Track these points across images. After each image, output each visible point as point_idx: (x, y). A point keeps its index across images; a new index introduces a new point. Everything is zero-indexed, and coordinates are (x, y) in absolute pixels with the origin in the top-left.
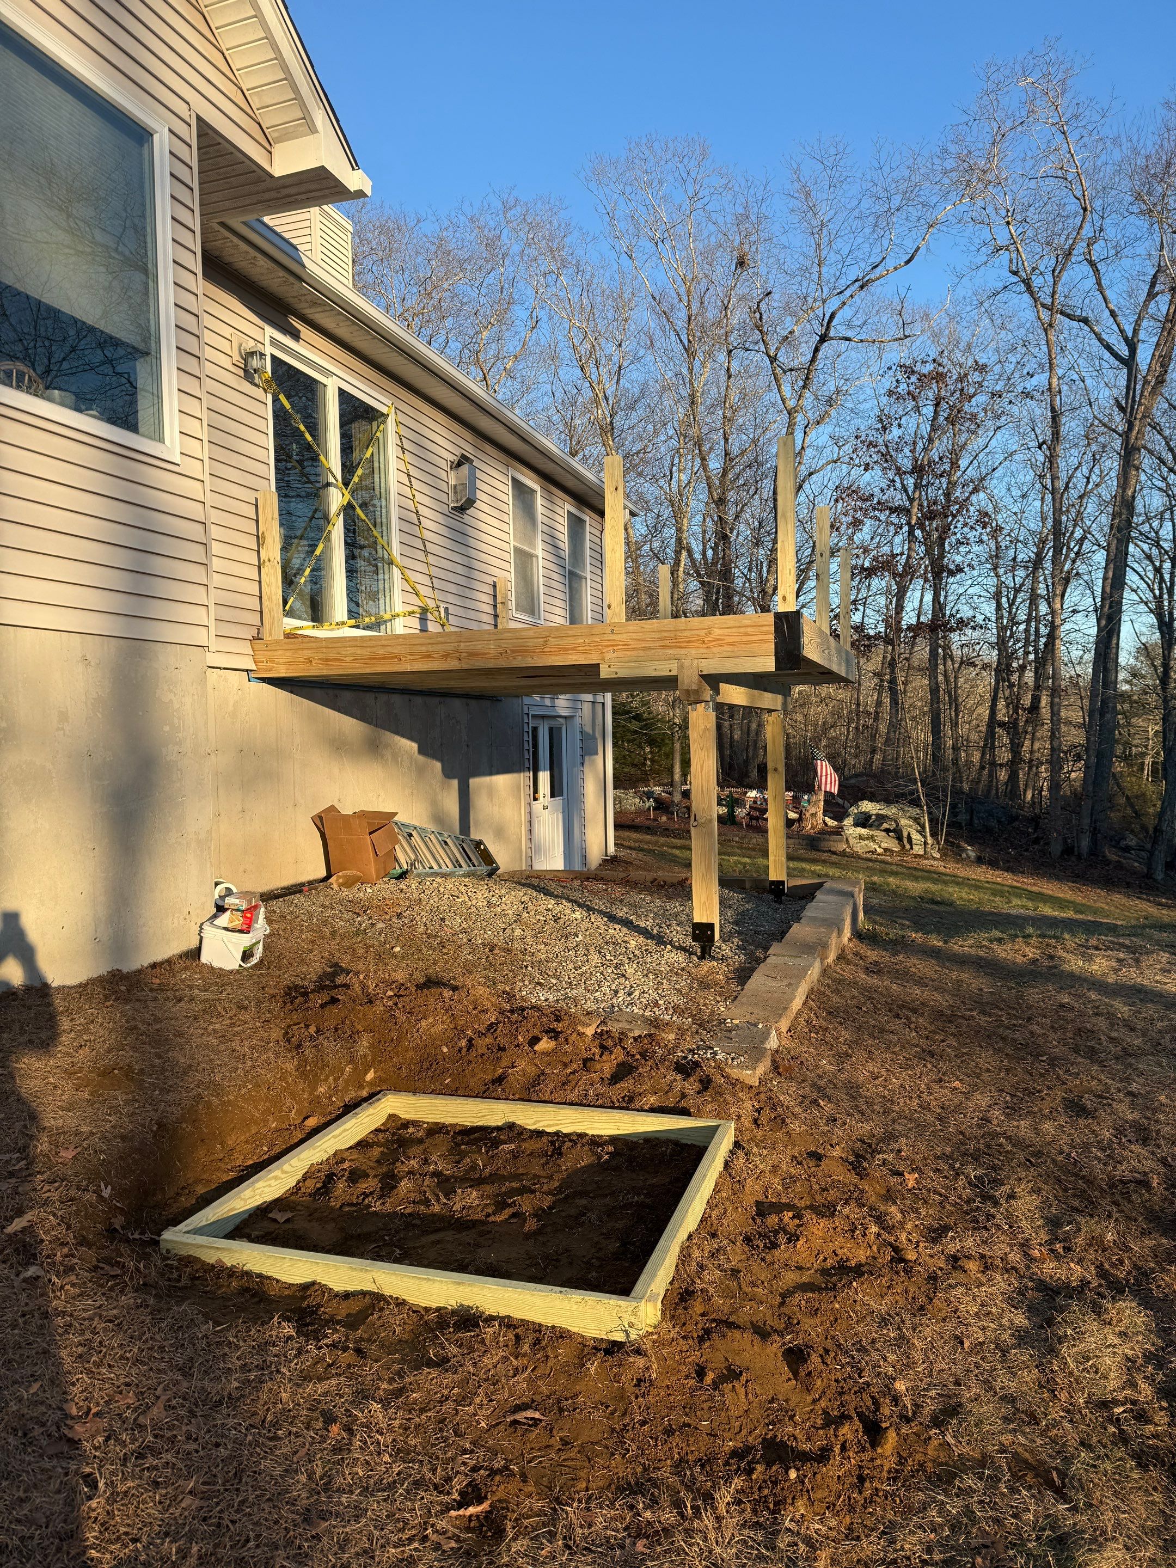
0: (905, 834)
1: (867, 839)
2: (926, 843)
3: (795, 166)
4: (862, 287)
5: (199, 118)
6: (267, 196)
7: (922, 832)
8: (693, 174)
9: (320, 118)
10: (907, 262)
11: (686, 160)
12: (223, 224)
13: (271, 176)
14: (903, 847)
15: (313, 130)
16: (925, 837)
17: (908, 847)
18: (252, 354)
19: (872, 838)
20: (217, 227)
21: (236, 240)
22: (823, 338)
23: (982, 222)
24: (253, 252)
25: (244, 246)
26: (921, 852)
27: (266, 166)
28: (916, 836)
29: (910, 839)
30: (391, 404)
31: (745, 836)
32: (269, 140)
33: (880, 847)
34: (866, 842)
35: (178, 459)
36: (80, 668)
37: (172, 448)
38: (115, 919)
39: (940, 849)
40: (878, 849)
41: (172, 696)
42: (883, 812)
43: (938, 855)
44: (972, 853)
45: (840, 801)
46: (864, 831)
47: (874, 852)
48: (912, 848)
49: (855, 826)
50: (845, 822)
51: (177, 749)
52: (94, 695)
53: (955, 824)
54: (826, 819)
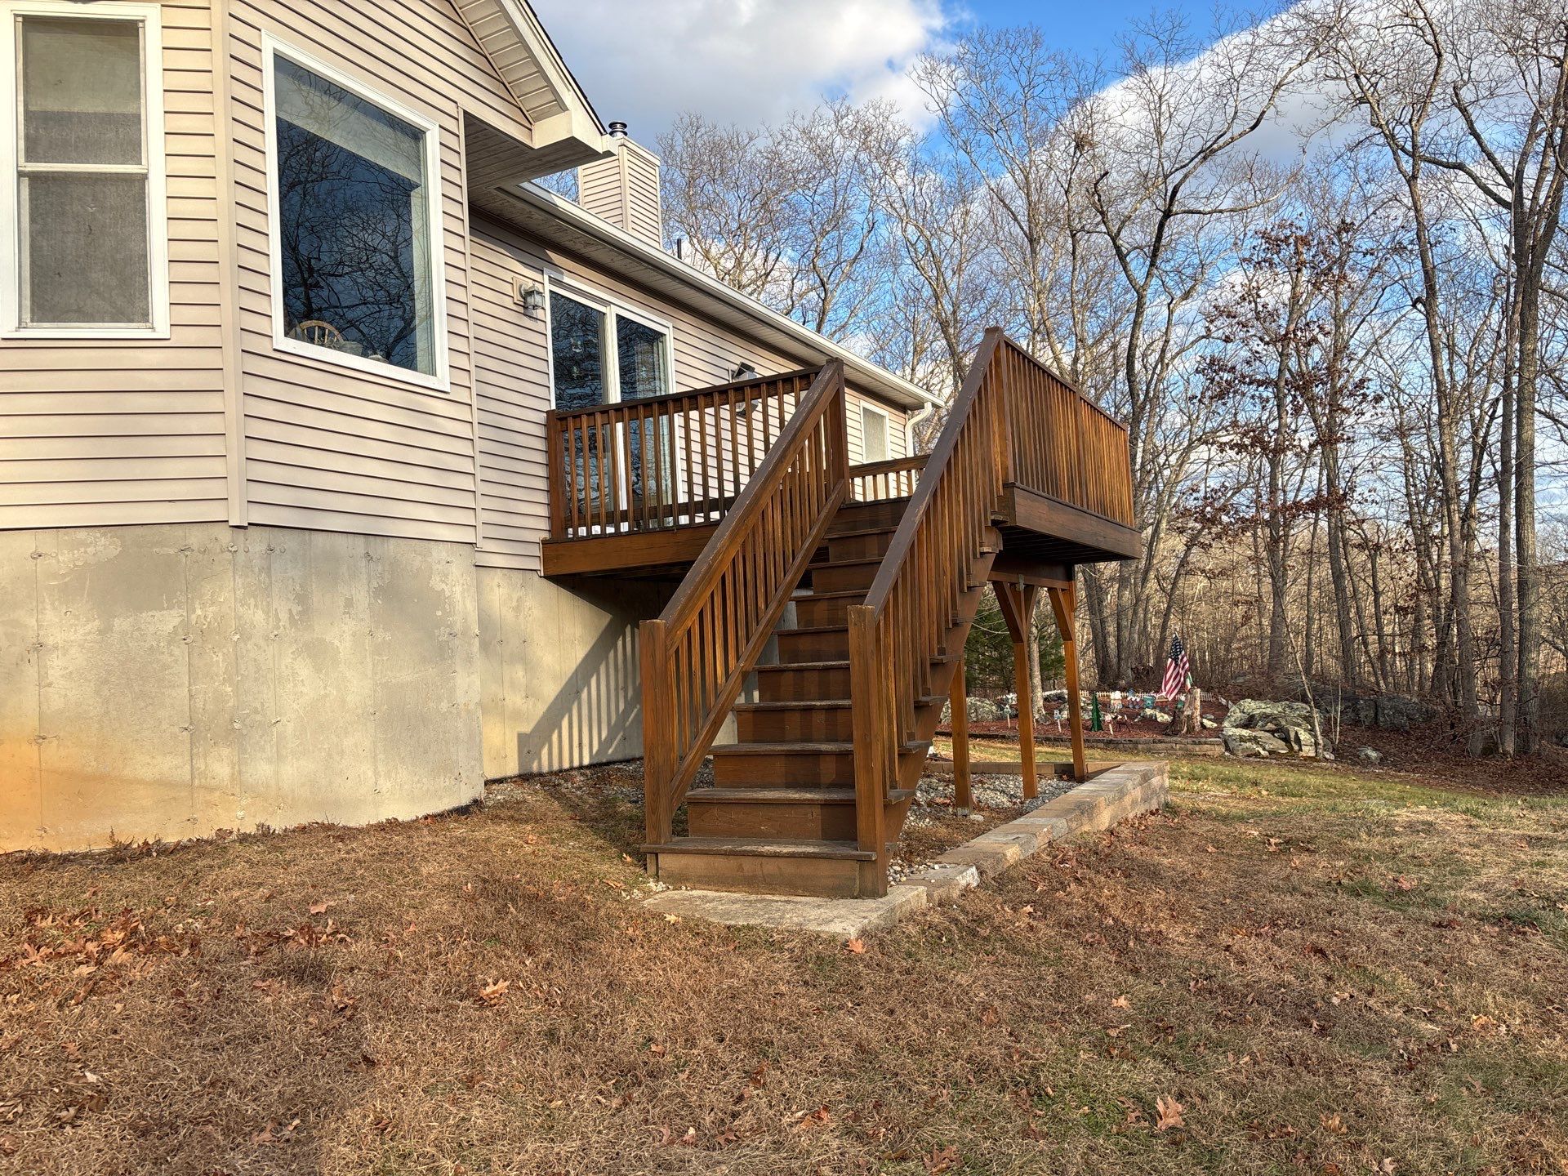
0: (1292, 735)
1: (1250, 740)
2: (1316, 744)
3: (1128, 44)
4: (1205, 158)
5: (465, 112)
6: (531, 164)
7: (1312, 731)
8: (1027, 64)
9: (569, 97)
10: (1253, 128)
11: (1019, 51)
12: (500, 189)
13: (532, 149)
14: (1291, 749)
15: (563, 108)
16: (1315, 737)
17: (1296, 747)
18: (530, 293)
19: (1255, 740)
20: (495, 192)
21: (512, 200)
22: (1167, 214)
23: (1337, 78)
24: (527, 208)
25: (519, 204)
26: (1312, 754)
27: (528, 142)
28: (1304, 736)
29: (1298, 740)
30: (670, 325)
31: (1110, 742)
32: (528, 121)
33: (1264, 749)
34: (1248, 744)
35: (447, 388)
36: (363, 563)
37: (442, 379)
38: (393, 775)
39: (1334, 751)
40: (1263, 752)
41: (443, 586)
42: (1268, 711)
43: (1333, 757)
44: (1373, 754)
45: (1224, 701)
46: (1245, 732)
47: (1258, 755)
48: (1301, 750)
49: (1237, 727)
50: (1226, 724)
51: (448, 630)
52: (376, 585)
53: (1356, 723)
54: (1205, 721)
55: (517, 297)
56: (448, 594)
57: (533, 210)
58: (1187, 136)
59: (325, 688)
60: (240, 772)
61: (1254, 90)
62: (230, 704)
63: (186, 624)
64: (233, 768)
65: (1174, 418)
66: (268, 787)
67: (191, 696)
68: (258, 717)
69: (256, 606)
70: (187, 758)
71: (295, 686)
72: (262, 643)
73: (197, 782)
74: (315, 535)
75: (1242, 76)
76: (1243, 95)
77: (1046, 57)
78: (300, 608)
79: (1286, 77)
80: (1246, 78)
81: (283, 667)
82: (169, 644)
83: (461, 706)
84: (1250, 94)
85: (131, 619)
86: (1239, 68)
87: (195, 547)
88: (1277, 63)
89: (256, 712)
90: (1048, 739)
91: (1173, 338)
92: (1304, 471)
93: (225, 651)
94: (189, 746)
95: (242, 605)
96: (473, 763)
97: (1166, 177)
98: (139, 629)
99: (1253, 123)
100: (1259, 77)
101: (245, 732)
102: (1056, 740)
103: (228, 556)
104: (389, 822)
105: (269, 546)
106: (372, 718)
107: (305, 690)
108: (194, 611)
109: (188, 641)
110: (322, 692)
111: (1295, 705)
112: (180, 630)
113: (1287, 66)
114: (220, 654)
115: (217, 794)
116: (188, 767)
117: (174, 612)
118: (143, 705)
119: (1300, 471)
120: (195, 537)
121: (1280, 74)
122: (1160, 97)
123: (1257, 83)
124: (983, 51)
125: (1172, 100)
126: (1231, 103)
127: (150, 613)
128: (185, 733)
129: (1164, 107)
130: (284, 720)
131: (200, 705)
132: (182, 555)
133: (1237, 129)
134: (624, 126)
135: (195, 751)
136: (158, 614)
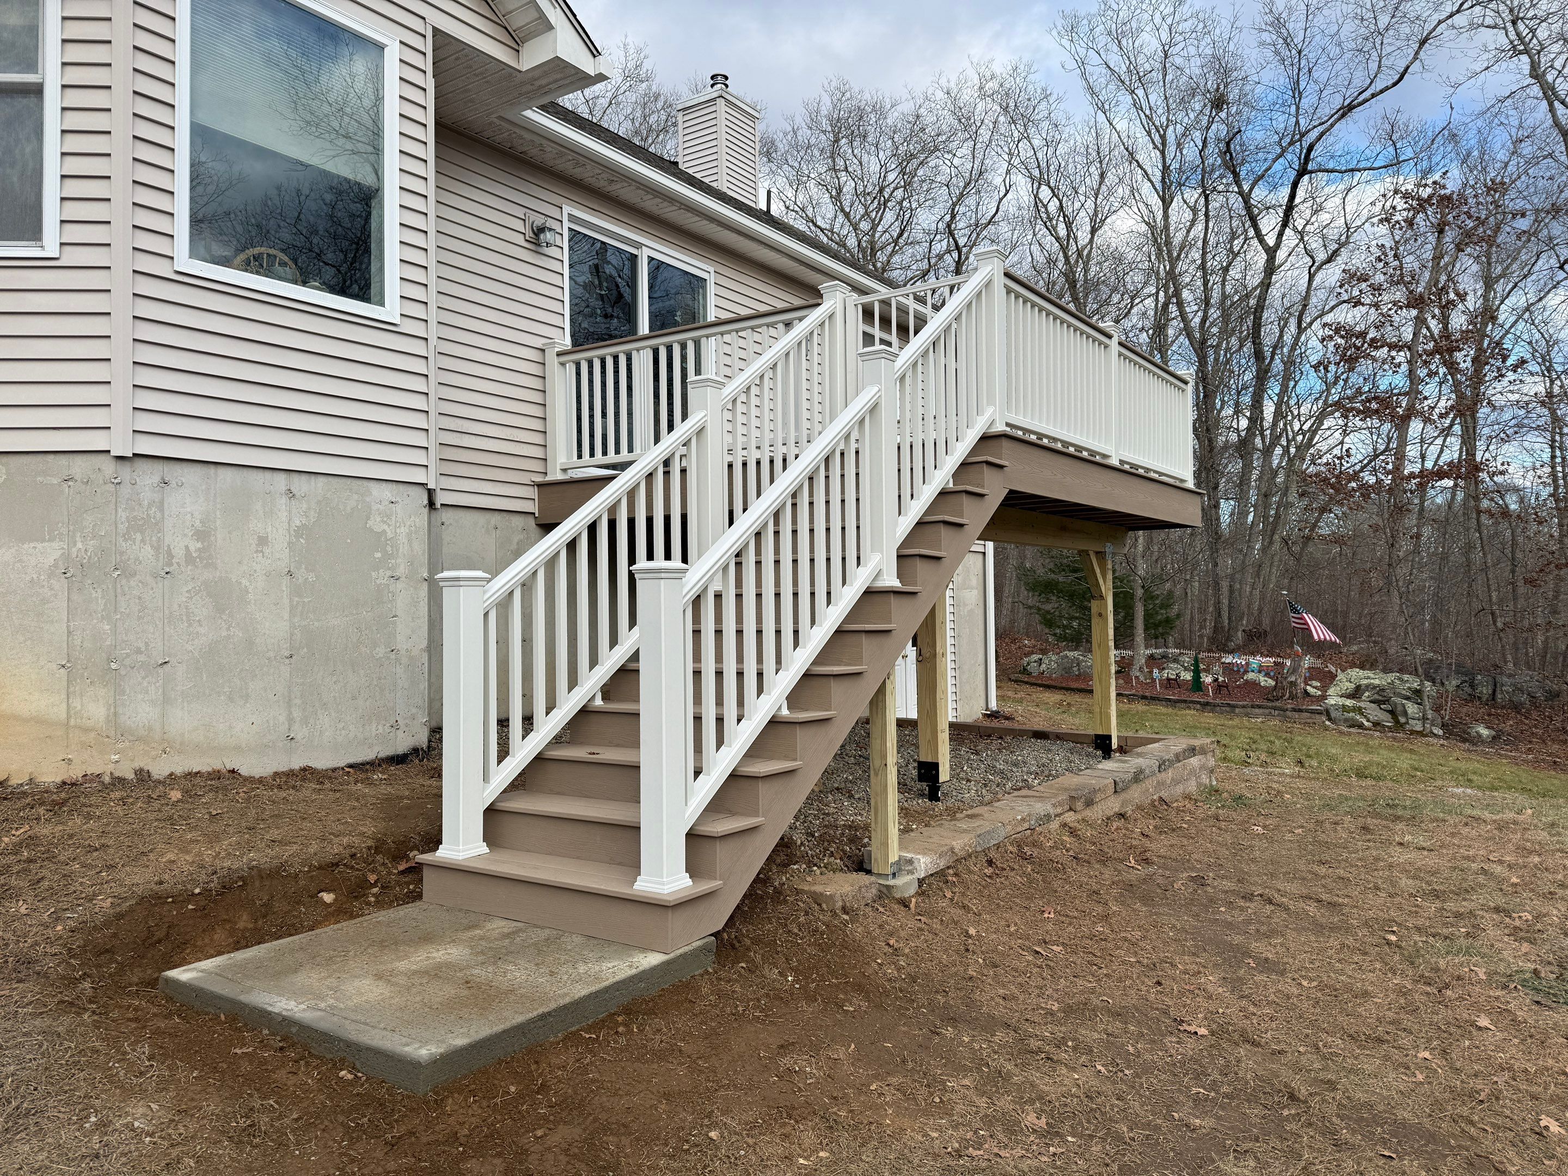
0: (1400, 708)
1: (1353, 710)
2: (1425, 718)
4: (1343, 116)
5: (433, 29)
7: (1420, 705)
9: (555, 14)
10: (1395, 84)
13: (520, 72)
14: (1397, 721)
15: (550, 27)
16: (1424, 710)
17: (1403, 721)
18: (541, 230)
19: (1360, 710)
20: (498, 122)
22: (1302, 172)
23: (1495, 27)
26: (1419, 728)
27: (513, 63)
28: (1412, 709)
29: (1405, 713)
30: (711, 269)
31: (1207, 704)
32: (516, 41)
33: (1368, 721)
34: (1351, 714)
35: (397, 320)
36: (284, 500)
37: (390, 310)
38: (312, 721)
39: (1443, 726)
40: (1366, 723)
41: (386, 527)
42: (1377, 682)
43: (1441, 732)
44: (1485, 732)
45: (1333, 669)
46: (1349, 702)
47: (1361, 726)
48: (1407, 723)
49: (1341, 696)
50: (1331, 691)
51: (389, 573)
52: (298, 523)
53: (1472, 698)
54: (1308, 688)
55: (529, 234)
56: (390, 535)
57: (544, 142)
58: (1325, 93)
59: (228, 629)
60: (115, 714)
61: (1398, 43)
62: (108, 643)
63: (66, 557)
64: (109, 709)
65: (1309, 382)
66: (150, 729)
67: (69, 633)
68: (142, 658)
69: (143, 541)
70: (64, 696)
71: (190, 625)
72: (150, 580)
73: (72, 722)
74: (222, 471)
75: (1387, 29)
76: (1387, 49)
77: (1189, 14)
78: (199, 545)
79: (1434, 29)
80: (1391, 32)
81: (176, 607)
82: (49, 577)
83: (403, 652)
84: (1393, 48)
85: (13, 550)
86: (1384, 20)
87: (77, 477)
88: (1425, 15)
89: (139, 651)
90: (1144, 697)
91: (1314, 300)
92: (1444, 441)
93: (105, 587)
94: (65, 684)
95: (126, 540)
96: (414, 710)
97: (1303, 135)
98: (20, 561)
99: (1397, 77)
100: (1405, 29)
101: (123, 673)
102: (1153, 698)
103: (111, 488)
104: (304, 769)
105: (163, 478)
106: (287, 661)
107: (202, 630)
108: (75, 545)
109: (68, 575)
110: (224, 634)
111: (1406, 677)
112: (60, 563)
113: (1436, 17)
114: (99, 591)
115: (93, 735)
116: (64, 706)
117: (56, 545)
118: (22, 639)
119: (1439, 441)
120: (79, 466)
121: (1428, 27)
122: (1300, 52)
123: (1403, 36)
124: (1125, 8)
125: (1311, 56)
126: (1375, 55)
127: (32, 545)
128: (62, 670)
129: (1303, 62)
130: (173, 661)
131: (78, 642)
132: (65, 485)
133: (1379, 85)
134: (726, 78)
135: (72, 689)
136: (39, 546)
